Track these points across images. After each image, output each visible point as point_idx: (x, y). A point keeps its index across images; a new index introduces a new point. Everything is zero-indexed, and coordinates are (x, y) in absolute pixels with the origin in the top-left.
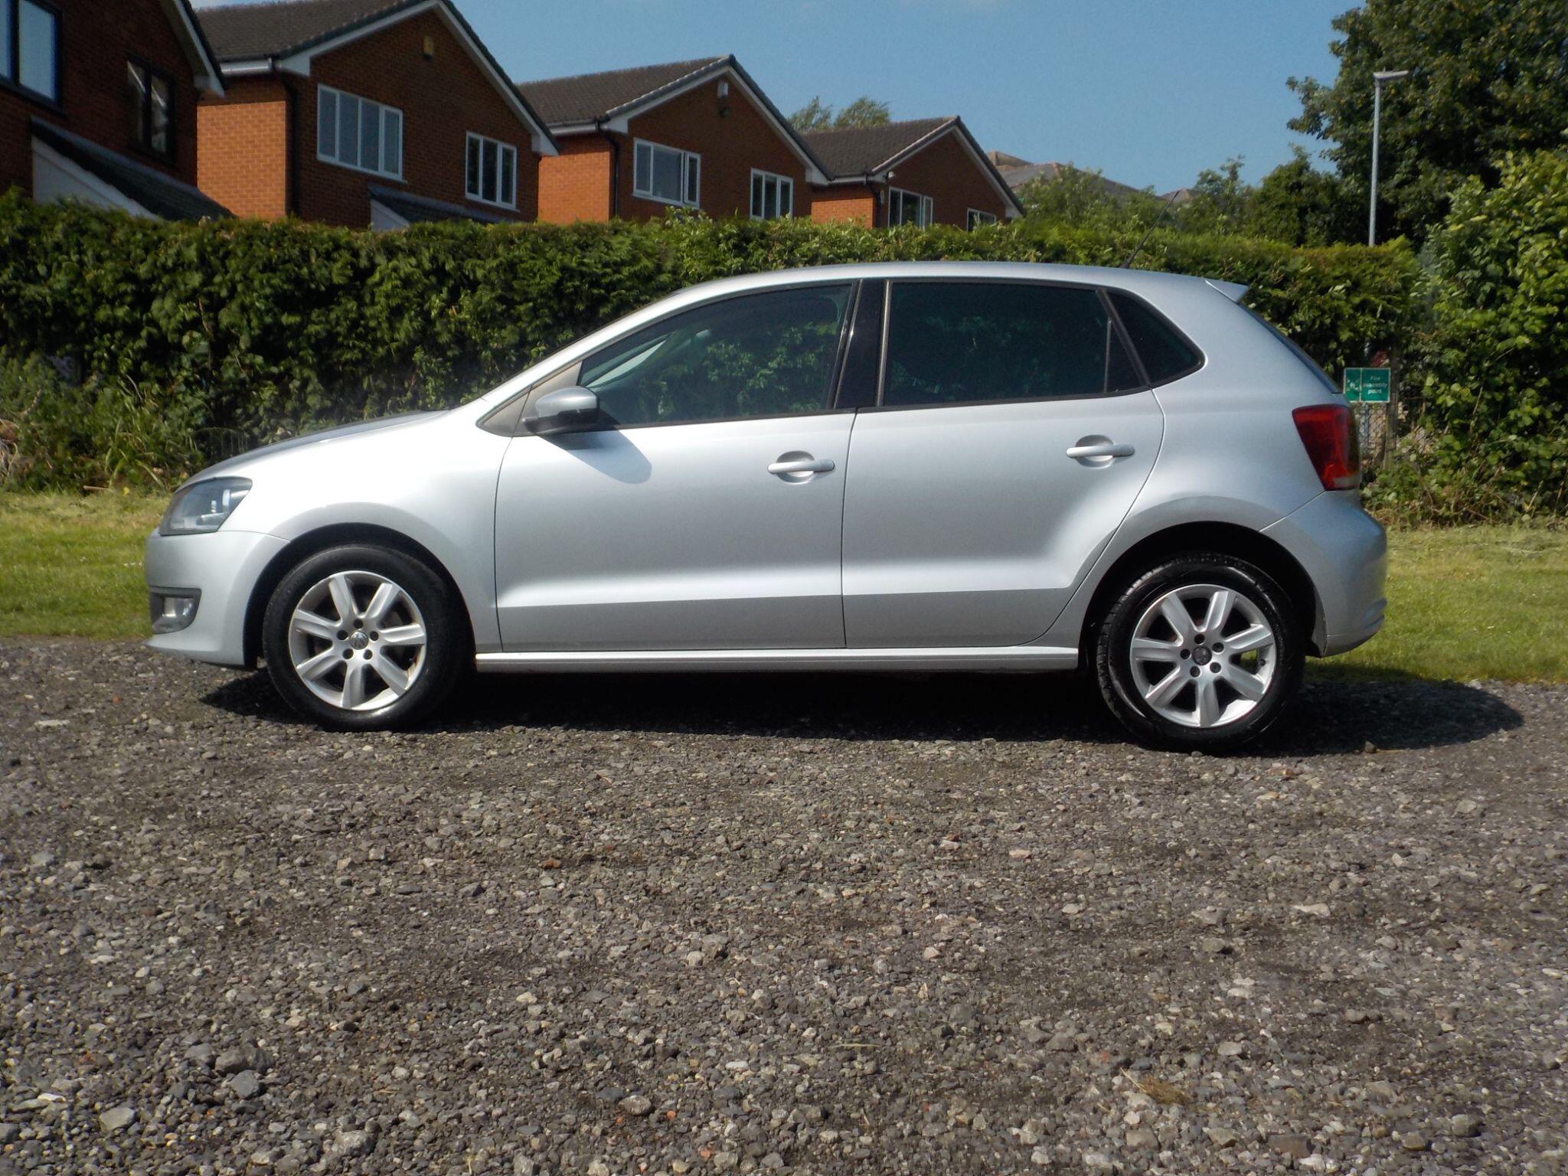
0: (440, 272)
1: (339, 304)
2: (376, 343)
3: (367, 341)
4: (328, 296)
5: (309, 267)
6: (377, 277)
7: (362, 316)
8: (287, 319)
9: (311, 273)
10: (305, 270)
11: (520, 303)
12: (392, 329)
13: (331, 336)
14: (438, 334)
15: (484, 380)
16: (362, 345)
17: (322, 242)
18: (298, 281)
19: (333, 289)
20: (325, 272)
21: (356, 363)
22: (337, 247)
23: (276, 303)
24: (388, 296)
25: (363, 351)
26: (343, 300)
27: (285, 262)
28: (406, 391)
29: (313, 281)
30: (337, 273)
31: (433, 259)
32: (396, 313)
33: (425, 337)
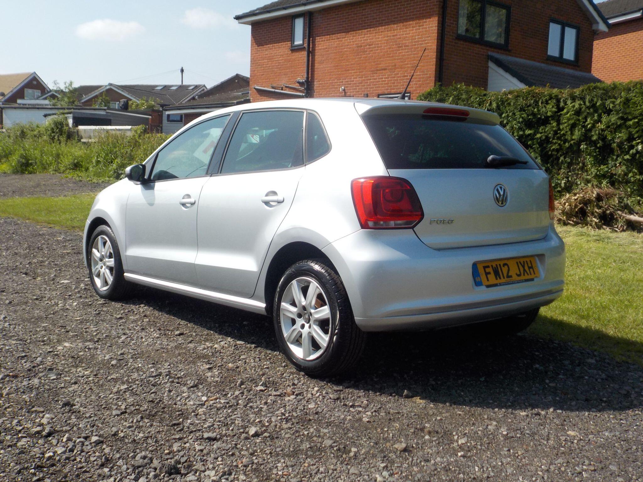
0: (593, 106)
1: (550, 124)
2: (565, 141)
3: (561, 140)
4: (545, 121)
5: (538, 108)
6: (565, 111)
7: (559, 129)
8: (528, 132)
9: (539, 110)
10: (536, 110)
11: (631, 120)
12: (572, 134)
13: (547, 138)
14: (592, 136)
15: (615, 157)
16: (559, 142)
17: (545, 96)
18: (534, 114)
19: (547, 118)
20: (544, 109)
21: (557, 151)
22: (551, 98)
23: (526, 125)
24: (569, 119)
25: (559, 144)
26: (552, 122)
27: (528, 107)
28: (580, 162)
29: (539, 114)
30: (550, 109)
31: (591, 101)
32: (573, 127)
33: (586, 137)
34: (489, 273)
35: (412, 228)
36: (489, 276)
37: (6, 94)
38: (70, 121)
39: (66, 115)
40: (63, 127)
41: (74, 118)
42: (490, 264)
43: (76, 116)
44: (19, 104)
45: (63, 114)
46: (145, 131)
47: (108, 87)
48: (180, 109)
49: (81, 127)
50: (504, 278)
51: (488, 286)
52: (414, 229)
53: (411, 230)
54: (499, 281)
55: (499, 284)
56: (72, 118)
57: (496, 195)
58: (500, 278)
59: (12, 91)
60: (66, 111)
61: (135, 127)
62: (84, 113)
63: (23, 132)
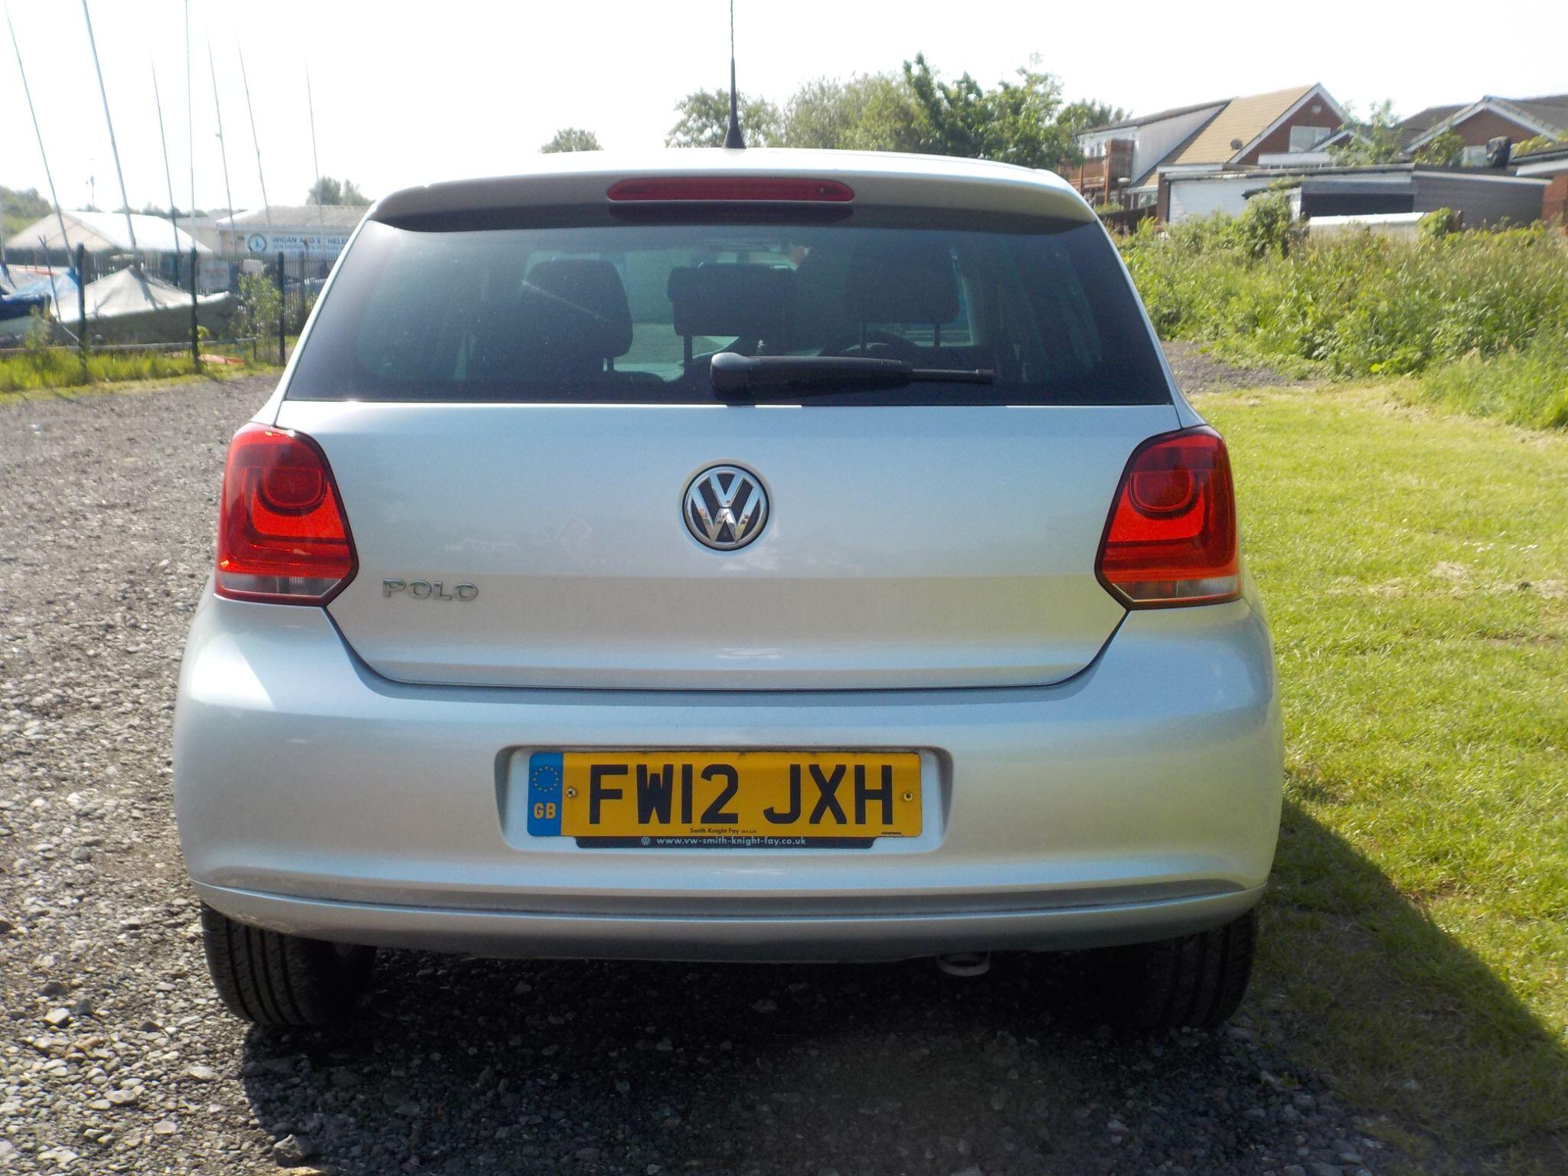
34: (616, 794)
35: (323, 603)
36: (605, 804)
37: (1244, 143)
38: (1296, 206)
39: (1288, 192)
40: (1275, 221)
41: (1305, 198)
42: (632, 762)
43: (1312, 191)
44: (1264, 167)
45: (1282, 188)
46: (1450, 226)
47: (1479, 108)
48: (1552, 159)
49: (1315, 221)
50: (687, 818)
51: (584, 842)
52: (329, 607)
53: (320, 609)
54: (654, 827)
55: (645, 842)
56: (1300, 197)
57: (693, 504)
58: (665, 818)
59: (1259, 136)
60: (1288, 180)
61: (1433, 215)
62: (1334, 184)
63: (1196, 238)
